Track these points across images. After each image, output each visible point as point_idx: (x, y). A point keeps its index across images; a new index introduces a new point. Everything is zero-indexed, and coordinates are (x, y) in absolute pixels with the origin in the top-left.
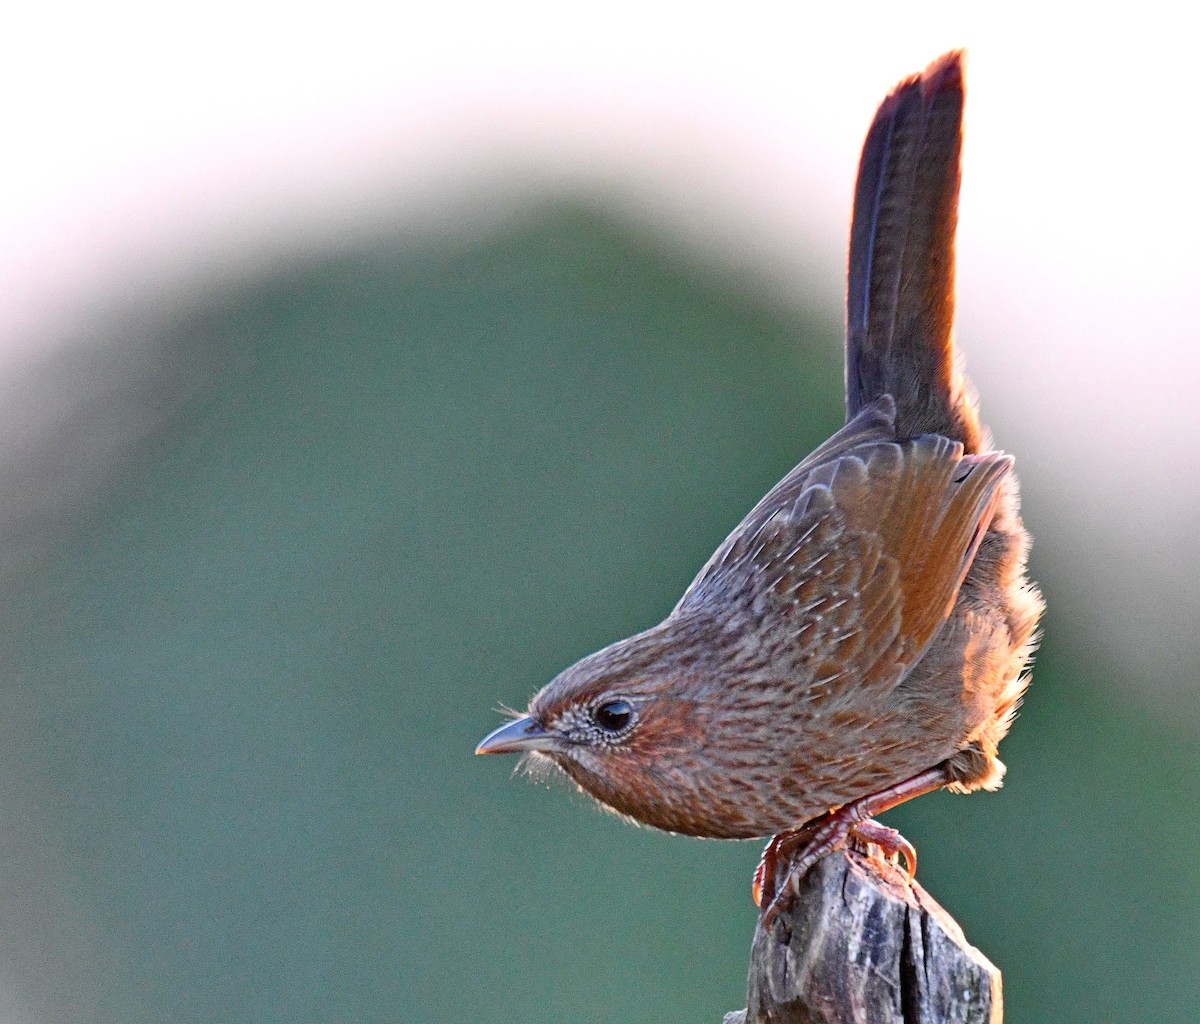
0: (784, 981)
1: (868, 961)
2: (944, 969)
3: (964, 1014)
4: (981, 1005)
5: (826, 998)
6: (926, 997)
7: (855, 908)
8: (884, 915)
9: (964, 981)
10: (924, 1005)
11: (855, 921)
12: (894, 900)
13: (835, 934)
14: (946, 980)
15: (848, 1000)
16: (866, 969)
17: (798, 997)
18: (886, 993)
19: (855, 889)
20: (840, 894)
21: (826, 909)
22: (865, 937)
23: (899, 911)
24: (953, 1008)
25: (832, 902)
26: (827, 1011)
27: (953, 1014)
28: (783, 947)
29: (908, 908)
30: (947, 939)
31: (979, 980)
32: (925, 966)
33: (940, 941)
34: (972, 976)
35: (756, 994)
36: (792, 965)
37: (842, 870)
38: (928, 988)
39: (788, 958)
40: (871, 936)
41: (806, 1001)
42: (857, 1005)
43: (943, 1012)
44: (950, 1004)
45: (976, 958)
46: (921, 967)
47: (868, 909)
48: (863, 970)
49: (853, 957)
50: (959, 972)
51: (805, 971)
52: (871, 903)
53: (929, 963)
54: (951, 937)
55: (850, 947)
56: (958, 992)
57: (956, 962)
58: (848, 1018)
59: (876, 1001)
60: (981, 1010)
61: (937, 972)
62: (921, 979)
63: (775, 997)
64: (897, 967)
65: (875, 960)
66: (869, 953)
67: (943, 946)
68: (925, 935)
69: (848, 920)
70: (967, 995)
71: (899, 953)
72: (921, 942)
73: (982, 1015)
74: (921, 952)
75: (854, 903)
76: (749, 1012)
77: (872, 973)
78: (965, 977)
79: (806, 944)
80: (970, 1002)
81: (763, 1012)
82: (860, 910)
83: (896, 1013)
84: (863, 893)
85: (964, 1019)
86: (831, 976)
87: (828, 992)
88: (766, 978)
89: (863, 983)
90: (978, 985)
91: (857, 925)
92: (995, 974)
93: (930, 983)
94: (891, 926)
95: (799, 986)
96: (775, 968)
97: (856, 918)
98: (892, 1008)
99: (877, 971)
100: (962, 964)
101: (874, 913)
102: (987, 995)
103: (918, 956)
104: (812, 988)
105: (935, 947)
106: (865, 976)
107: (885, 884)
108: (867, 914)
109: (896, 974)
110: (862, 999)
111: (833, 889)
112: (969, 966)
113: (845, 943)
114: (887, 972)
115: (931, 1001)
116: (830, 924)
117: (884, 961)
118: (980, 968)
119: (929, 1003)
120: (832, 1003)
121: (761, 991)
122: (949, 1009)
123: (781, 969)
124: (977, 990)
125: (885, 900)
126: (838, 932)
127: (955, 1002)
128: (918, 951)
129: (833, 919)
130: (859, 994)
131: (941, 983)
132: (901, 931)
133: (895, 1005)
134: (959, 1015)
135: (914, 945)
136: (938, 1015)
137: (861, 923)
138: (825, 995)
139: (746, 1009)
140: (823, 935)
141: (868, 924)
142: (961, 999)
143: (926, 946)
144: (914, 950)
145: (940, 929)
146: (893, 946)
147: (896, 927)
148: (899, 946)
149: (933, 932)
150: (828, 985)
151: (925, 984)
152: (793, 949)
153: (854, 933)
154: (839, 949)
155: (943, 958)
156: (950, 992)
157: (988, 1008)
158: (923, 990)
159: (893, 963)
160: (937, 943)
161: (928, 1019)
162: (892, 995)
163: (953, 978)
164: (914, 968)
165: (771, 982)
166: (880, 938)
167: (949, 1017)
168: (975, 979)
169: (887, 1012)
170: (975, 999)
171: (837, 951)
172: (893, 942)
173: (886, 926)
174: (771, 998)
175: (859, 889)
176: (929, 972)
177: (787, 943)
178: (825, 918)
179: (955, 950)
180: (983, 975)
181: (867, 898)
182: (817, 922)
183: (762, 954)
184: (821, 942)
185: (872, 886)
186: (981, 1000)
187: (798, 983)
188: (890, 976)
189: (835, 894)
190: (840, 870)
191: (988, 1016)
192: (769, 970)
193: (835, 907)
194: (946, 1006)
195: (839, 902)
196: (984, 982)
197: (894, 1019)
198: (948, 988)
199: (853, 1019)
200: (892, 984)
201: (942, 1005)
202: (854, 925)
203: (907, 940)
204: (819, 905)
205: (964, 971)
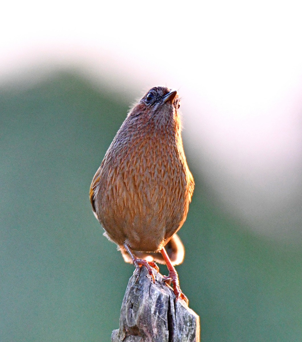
0: (131, 320)
1: (157, 313)
2: (181, 316)
3: (188, 330)
4: (193, 327)
5: (144, 325)
6: (176, 325)
7: (153, 297)
8: (162, 299)
9: (187, 319)
10: (175, 327)
11: (153, 301)
12: (165, 294)
13: (147, 305)
14: (182, 319)
15: (151, 326)
16: (157, 316)
17: (135, 325)
18: (163, 323)
19: (153, 291)
20: (148, 293)
21: (144, 298)
22: (156, 306)
23: (167, 298)
24: (184, 328)
25: (146, 295)
26: (145, 329)
27: (184, 330)
28: (131, 309)
29: (169, 297)
30: (182, 306)
31: (192, 319)
32: (175, 315)
33: (180, 307)
34: (190, 318)
35: (122, 324)
36: (133, 315)
37: (149, 285)
38: (176, 322)
39: (132, 313)
40: (158, 306)
41: (138, 326)
42: (154, 327)
43: (181, 329)
44: (183, 327)
45: (191, 312)
46: (174, 315)
47: (157, 297)
48: (156, 316)
49: (153, 312)
50: (186, 317)
51: (138, 317)
52: (158, 295)
53: (176, 314)
54: (183, 306)
55: (152, 309)
56: (186, 323)
57: (185, 313)
58: (151, 331)
59: (160, 326)
60: (193, 329)
61: (179, 317)
62: (174, 319)
63: (128, 325)
64: (166, 315)
65: (159, 313)
66: (158, 311)
67: (181, 309)
68: (175, 305)
69: (151, 301)
70: (188, 324)
71: (167, 311)
72: (174, 307)
73: (193, 330)
74: (174, 311)
75: (153, 296)
76: (120, 330)
77: (158, 317)
78: (188, 318)
79: (138, 308)
80: (189, 326)
81: (124, 330)
82: (155, 298)
83: (166, 330)
84: (156, 292)
85: (188, 331)
86: (145, 318)
87: (145, 324)
88: (125, 319)
89: (156, 320)
90: (192, 321)
91: (154, 302)
92: (197, 317)
93: (177, 320)
94: (164, 302)
95: (136, 322)
96: (128, 316)
97: (154, 300)
98: (165, 328)
99: (160, 317)
100: (187, 314)
101: (159, 298)
102: (195, 324)
103: (173, 312)
104: (140, 322)
105: (178, 309)
106: (156, 318)
107: (162, 289)
108: (157, 299)
109: (166, 318)
110: (155, 325)
111: (146, 291)
112: (189, 315)
113: (150, 308)
114: (163, 317)
115: (177, 326)
116: (145, 302)
117: (162, 314)
118: (192, 315)
119: (176, 326)
120: (146, 327)
121: (124, 324)
122: (183, 328)
123: (130, 316)
124: (192, 322)
125: (163, 294)
126: (148, 304)
127: (185, 326)
128: (173, 310)
129: (146, 300)
130: (154, 324)
131: (180, 320)
132: (167, 304)
133: (166, 327)
134: (186, 330)
135: (171, 308)
136: (180, 330)
137: (155, 302)
138: (144, 324)
139: (119, 329)
140: (143, 305)
141: (157, 302)
142: (186, 325)
143: (175, 309)
144: (172, 310)
145: (180, 303)
146: (165, 309)
147: (166, 303)
148: (167, 309)
149: (178, 304)
150: (145, 321)
151: (175, 321)
152: (134, 310)
153: (153, 305)
154: (148, 310)
155: (181, 312)
156: (183, 323)
157: (195, 328)
158: (174, 322)
159: (165, 314)
160: (179, 308)
161: (176, 331)
162: (165, 324)
163: (184, 318)
164: (172, 316)
165: (127, 320)
166: (161, 306)
167: (183, 330)
168: (191, 319)
169: (163, 329)
170: (191, 325)
171: (147, 310)
172: (165, 307)
173: (163, 302)
174: (127, 326)
175: (154, 291)
176: (176, 317)
177: (132, 308)
178: (144, 300)
179: (184, 310)
180: (193, 318)
181: (157, 294)
182: (141, 301)
183: (124, 312)
184: (142, 308)
185: (159, 290)
186: (193, 326)
187: (135, 321)
188: (164, 318)
189: (147, 292)
190: (148, 285)
191: (195, 331)
192: (126, 317)
193: (147, 296)
194: (182, 327)
195: (148, 295)
196: (193, 320)
197: (165, 331)
198: (183, 322)
199: (153, 332)
200: (165, 321)
201: (181, 327)
202: (153, 302)
203: (169, 307)
204: (142, 296)
205: (187, 316)
